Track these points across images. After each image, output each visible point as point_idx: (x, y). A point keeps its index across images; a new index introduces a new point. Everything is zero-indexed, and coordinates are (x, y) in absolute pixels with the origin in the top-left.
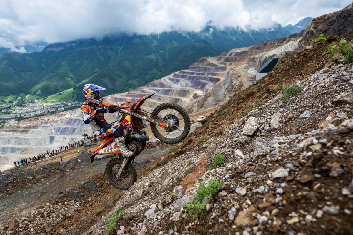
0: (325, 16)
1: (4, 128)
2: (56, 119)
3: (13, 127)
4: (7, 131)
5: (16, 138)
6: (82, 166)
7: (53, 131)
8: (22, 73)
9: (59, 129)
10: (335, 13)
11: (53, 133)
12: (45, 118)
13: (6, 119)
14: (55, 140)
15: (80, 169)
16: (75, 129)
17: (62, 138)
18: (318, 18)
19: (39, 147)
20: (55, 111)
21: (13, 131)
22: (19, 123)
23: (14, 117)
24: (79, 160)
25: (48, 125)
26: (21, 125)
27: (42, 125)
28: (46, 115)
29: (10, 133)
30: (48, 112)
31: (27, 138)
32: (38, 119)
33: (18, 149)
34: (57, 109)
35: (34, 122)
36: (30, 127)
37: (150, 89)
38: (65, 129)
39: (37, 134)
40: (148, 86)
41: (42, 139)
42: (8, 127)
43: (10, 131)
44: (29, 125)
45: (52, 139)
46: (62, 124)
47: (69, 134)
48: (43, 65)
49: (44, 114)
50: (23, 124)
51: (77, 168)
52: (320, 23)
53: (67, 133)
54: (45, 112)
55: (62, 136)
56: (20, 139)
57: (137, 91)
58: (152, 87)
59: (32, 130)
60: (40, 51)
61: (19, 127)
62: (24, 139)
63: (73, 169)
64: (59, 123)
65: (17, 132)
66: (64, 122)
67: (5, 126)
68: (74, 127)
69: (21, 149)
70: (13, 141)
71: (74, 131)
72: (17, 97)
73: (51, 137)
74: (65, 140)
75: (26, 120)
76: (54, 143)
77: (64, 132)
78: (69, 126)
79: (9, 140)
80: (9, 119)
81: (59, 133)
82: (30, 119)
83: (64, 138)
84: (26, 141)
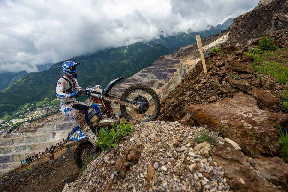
0: (241, 16)
1: (20, 130)
2: (58, 117)
3: (26, 128)
4: (21, 132)
5: (27, 137)
6: (67, 163)
7: (55, 128)
8: (35, 86)
9: (60, 125)
10: (248, 13)
11: (55, 129)
12: (50, 118)
13: (21, 123)
14: (57, 135)
15: (65, 165)
16: (72, 124)
17: (62, 133)
18: (237, 18)
19: (43, 142)
20: (57, 111)
21: (26, 132)
22: (30, 125)
23: (28, 120)
24: (64, 157)
25: (51, 123)
26: (32, 126)
27: (47, 124)
28: (50, 115)
29: (24, 133)
30: (52, 112)
31: (36, 136)
32: (44, 120)
33: (29, 146)
34: (58, 109)
35: (41, 122)
36: (38, 127)
37: (126, 85)
38: (64, 124)
39: (43, 132)
40: (124, 83)
41: (47, 135)
42: (23, 129)
43: (24, 132)
44: (37, 125)
45: (54, 134)
46: (62, 121)
47: (67, 129)
48: (50, 79)
49: (49, 115)
50: (33, 125)
51: (62, 165)
52: (239, 21)
53: (66, 128)
54: (49, 113)
55: (62, 131)
56: (30, 137)
57: (116, 87)
58: (127, 83)
59: (39, 129)
60: (48, 69)
61: (30, 128)
62: (33, 137)
63: (59, 166)
64: (60, 120)
65: (28, 132)
66: (63, 119)
67: (20, 128)
68: (71, 122)
69: (30, 146)
70: (25, 140)
71: (71, 126)
72: (30, 104)
73: (53, 133)
74: (64, 134)
75: (36, 121)
76: (56, 137)
77: (64, 127)
78: (67, 122)
79: (22, 139)
80: (24, 122)
81: (59, 128)
82: (38, 120)
83: (64, 133)
84: (35, 139)
